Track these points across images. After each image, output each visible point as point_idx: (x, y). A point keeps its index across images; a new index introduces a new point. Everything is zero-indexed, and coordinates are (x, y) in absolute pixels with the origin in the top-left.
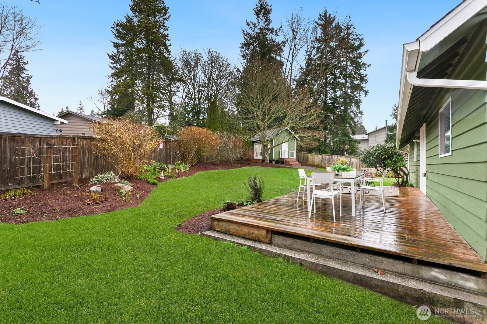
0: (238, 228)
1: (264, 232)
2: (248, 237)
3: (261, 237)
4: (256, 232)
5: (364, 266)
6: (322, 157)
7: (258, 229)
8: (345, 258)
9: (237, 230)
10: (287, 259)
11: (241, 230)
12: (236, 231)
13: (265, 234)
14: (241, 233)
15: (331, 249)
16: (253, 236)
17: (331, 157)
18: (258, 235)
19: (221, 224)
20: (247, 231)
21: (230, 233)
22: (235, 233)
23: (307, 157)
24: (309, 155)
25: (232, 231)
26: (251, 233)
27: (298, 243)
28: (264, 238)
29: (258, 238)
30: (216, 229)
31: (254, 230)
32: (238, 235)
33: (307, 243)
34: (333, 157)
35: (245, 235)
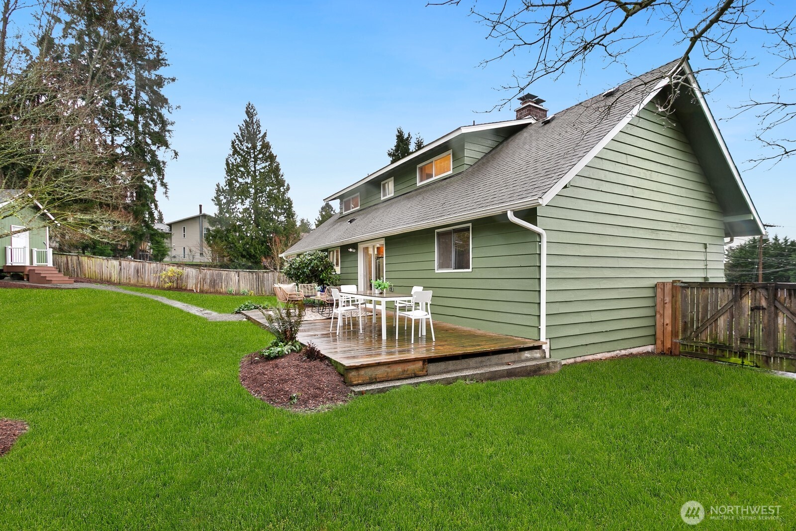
0: (389, 370)
1: (420, 364)
2: (403, 377)
3: (418, 371)
4: (411, 367)
5: (497, 365)
6: (120, 265)
7: (413, 363)
8: (485, 364)
9: (388, 373)
10: (464, 378)
11: (393, 372)
12: (385, 374)
13: (422, 366)
14: (392, 375)
15: (475, 360)
16: (408, 373)
17: (141, 264)
18: (414, 370)
19: (362, 372)
20: (400, 370)
21: (378, 380)
22: (384, 379)
23: (80, 263)
24: (84, 259)
25: (380, 376)
26: (406, 370)
27: (451, 365)
28: (420, 371)
29: (415, 374)
30: (355, 383)
31: (409, 366)
32: (389, 379)
33: (458, 362)
34: (147, 265)
35: (398, 375)
